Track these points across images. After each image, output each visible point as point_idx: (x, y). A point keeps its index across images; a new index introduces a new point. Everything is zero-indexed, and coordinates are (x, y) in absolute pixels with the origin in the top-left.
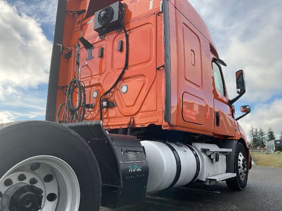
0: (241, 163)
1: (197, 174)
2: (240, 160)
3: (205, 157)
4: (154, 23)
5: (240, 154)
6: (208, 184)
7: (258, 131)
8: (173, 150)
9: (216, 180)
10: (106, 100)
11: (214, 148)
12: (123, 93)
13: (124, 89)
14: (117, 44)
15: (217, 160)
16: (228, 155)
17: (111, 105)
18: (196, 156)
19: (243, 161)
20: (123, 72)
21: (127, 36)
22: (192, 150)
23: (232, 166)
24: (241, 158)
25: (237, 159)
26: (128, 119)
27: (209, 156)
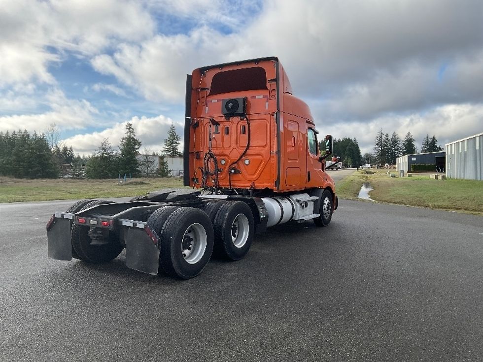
0: (325, 206)
1: (292, 216)
2: (325, 204)
3: (298, 205)
4: (269, 120)
5: (326, 199)
6: (299, 222)
7: (390, 138)
8: (279, 202)
9: (304, 219)
10: (233, 169)
11: (305, 197)
12: (247, 165)
13: (247, 162)
14: (240, 128)
15: (306, 206)
16: (315, 202)
17: (237, 172)
18: (292, 204)
19: (328, 204)
20: (245, 152)
21: (249, 124)
22: (290, 201)
23: (318, 208)
24: (327, 201)
25: (322, 203)
26: (250, 184)
27: (301, 204)
